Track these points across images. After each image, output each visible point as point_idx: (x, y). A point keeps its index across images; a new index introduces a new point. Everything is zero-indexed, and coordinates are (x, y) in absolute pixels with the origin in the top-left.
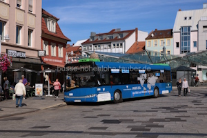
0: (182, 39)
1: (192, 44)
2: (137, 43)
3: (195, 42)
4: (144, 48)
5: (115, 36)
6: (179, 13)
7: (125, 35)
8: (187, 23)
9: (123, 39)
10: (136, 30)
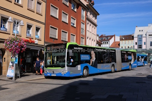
0: (138, 41)
1: (143, 43)
2: (115, 42)
3: (145, 42)
4: (119, 45)
5: (104, 38)
6: (136, 28)
7: (109, 38)
8: (141, 33)
9: (109, 40)
10: (114, 36)
